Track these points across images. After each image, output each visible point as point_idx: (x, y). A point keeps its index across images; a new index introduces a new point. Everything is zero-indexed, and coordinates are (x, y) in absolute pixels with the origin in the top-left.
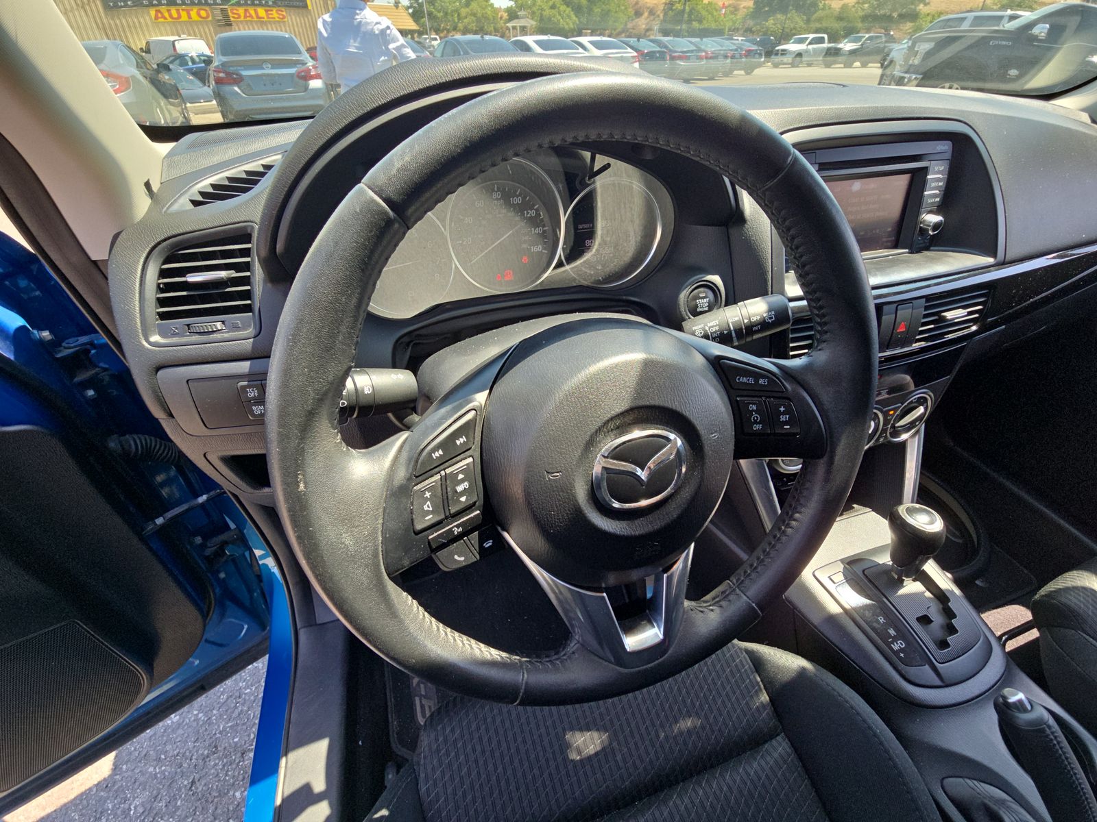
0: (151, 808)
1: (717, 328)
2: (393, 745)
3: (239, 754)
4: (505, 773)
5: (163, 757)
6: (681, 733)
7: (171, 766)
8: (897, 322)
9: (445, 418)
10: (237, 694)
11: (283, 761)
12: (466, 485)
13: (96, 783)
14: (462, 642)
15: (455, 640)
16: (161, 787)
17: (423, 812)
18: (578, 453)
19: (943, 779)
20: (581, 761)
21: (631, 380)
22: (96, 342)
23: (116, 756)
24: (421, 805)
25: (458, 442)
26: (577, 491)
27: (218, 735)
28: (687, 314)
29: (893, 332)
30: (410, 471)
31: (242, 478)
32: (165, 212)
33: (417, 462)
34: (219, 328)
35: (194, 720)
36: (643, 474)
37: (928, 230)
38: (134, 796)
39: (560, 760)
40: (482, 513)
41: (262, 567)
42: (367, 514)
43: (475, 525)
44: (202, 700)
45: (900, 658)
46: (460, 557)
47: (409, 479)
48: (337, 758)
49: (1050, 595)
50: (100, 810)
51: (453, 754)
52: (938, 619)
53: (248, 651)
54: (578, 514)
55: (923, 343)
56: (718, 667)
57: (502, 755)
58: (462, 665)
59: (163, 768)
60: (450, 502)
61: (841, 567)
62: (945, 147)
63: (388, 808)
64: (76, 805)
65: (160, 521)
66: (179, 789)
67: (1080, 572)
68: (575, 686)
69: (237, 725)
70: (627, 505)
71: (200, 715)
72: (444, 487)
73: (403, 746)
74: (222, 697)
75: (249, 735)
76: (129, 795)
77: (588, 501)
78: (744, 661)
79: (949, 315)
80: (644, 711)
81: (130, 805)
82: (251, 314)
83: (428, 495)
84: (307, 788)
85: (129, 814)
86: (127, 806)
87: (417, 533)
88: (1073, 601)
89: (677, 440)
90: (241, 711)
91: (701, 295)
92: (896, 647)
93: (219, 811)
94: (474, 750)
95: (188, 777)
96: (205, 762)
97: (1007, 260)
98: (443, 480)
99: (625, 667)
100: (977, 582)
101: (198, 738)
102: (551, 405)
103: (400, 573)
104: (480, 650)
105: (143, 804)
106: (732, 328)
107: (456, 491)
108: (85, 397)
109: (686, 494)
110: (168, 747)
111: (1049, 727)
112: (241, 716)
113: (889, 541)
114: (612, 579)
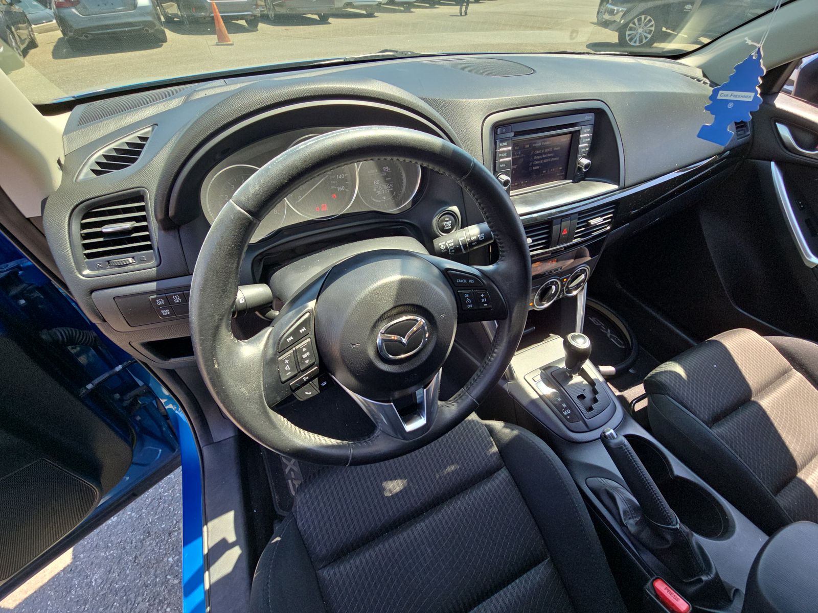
0: (107, 578)
1: (453, 244)
2: (276, 510)
3: (167, 535)
4: (348, 509)
5: (110, 545)
6: (448, 474)
7: (117, 549)
8: (562, 229)
9: (291, 318)
10: (159, 497)
11: (205, 528)
12: (308, 354)
13: (62, 569)
14: (314, 437)
15: (310, 436)
16: (112, 564)
17: (301, 536)
18: (368, 333)
19: (586, 479)
20: (392, 496)
21: (394, 292)
22: (22, 266)
23: (74, 551)
24: (300, 533)
25: (301, 331)
26: (369, 353)
27: (149, 525)
28: (438, 231)
29: (560, 235)
30: (276, 349)
31: (156, 355)
32: (75, 181)
33: (279, 344)
34: (131, 262)
35: (129, 518)
36: (404, 340)
37: (582, 169)
38: (93, 573)
39: (379, 497)
40: (319, 368)
41: (168, 411)
42: (254, 376)
43: (315, 374)
44: (133, 505)
45: (567, 419)
46: (308, 393)
47: (275, 354)
48: (241, 521)
49: (652, 377)
50: (69, 586)
51: (316, 504)
52: (588, 395)
53: (164, 467)
54: (371, 364)
55: (579, 239)
56: (469, 436)
57: (345, 499)
58: (315, 449)
59: (112, 552)
60: (300, 364)
61: (539, 372)
62: (590, 117)
63: (280, 536)
64: (50, 586)
65: (90, 386)
66: (127, 563)
67: (670, 362)
68: (379, 452)
69: (162, 516)
70: (398, 357)
71: (133, 514)
72: (296, 357)
73: (284, 510)
74: (147, 500)
75: (172, 522)
76: (89, 573)
77: (376, 357)
78: (484, 431)
79: (593, 222)
80: (427, 465)
81: (91, 579)
82: (152, 251)
83: (287, 361)
84: (224, 541)
85: (91, 585)
86: (89, 580)
87: (283, 383)
88: (663, 379)
89: (421, 321)
90: (164, 507)
91: (446, 219)
92: (565, 413)
93: (158, 572)
94: (328, 499)
95: (131, 555)
96: (143, 543)
97: (626, 186)
98: (295, 353)
99: (407, 440)
100: (631, 371)
101: (134, 529)
102: (350, 310)
103: (276, 405)
104: (325, 440)
105: (101, 577)
106: (461, 244)
107: (303, 358)
108: (19, 306)
109: (430, 348)
110: (113, 538)
111: (625, 445)
112: (164, 510)
113: (564, 356)
114: (397, 395)
